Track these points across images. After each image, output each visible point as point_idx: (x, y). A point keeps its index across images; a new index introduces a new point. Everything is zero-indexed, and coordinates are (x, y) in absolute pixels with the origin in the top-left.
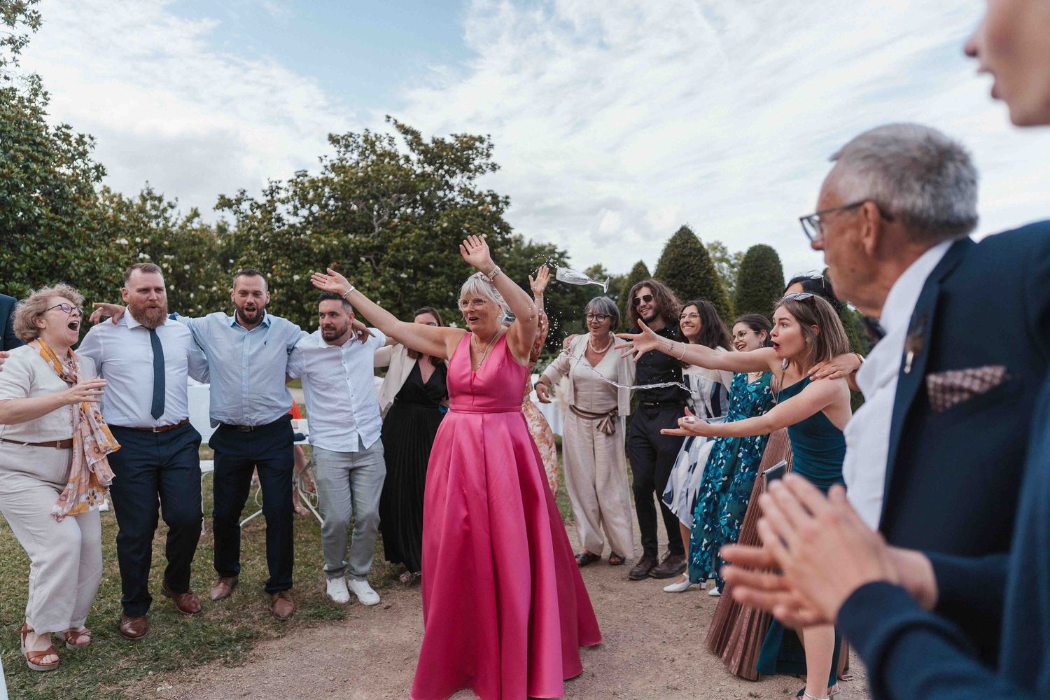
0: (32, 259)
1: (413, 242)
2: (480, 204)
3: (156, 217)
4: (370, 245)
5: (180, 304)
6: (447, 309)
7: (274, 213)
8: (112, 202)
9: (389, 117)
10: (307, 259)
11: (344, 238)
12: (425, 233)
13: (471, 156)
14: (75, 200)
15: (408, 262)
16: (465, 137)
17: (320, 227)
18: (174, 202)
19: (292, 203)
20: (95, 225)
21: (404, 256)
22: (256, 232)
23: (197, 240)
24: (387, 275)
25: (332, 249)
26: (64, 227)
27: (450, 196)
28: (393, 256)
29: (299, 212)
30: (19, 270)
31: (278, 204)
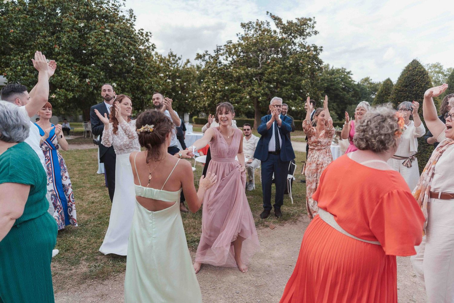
0: (131, 83)
1: (276, 71)
2: (308, 51)
3: (174, 64)
4: (257, 73)
5: (183, 99)
6: (291, 101)
7: (218, 60)
8: (158, 58)
9: (268, 12)
10: (231, 80)
11: (247, 70)
12: (282, 66)
13: (305, 28)
14: (145, 59)
15: (274, 80)
16: (303, 19)
17: (236, 65)
18: (180, 57)
19: (225, 55)
20: (152, 69)
21: (272, 77)
22: (211, 69)
23: (189, 72)
24: (265, 86)
25: (241, 75)
26: (141, 70)
27: (294, 48)
28: (267, 77)
29: (228, 59)
30: (127, 88)
31: (220, 56)
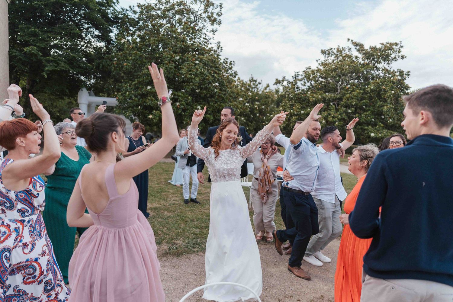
0: (213, 107)
1: (355, 96)
2: (392, 76)
3: (254, 88)
4: (335, 98)
5: (260, 121)
6: (370, 127)
7: (296, 85)
8: (240, 83)
9: (349, 39)
10: (307, 104)
11: (324, 95)
12: (362, 91)
13: (390, 53)
14: (227, 86)
15: (352, 105)
16: (388, 44)
17: (314, 90)
18: (260, 81)
19: (304, 81)
20: (232, 94)
21: (351, 103)
22: (288, 93)
23: (268, 96)
24: (342, 111)
25: (318, 100)
26: (223, 95)
27: (377, 73)
28: (345, 102)
29: (306, 84)
30: (210, 111)
31: (298, 81)
